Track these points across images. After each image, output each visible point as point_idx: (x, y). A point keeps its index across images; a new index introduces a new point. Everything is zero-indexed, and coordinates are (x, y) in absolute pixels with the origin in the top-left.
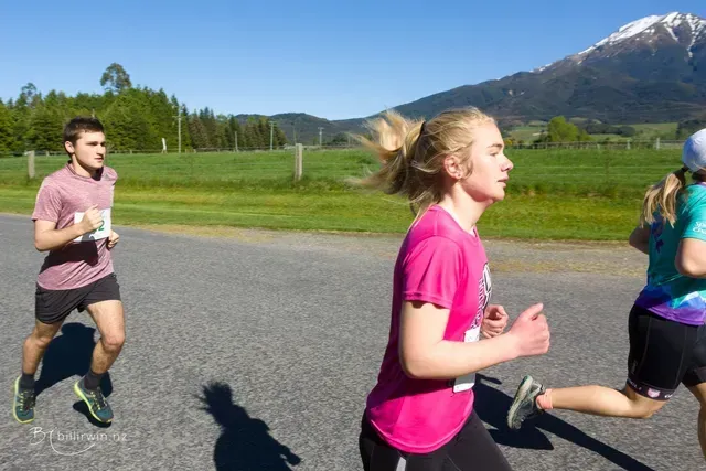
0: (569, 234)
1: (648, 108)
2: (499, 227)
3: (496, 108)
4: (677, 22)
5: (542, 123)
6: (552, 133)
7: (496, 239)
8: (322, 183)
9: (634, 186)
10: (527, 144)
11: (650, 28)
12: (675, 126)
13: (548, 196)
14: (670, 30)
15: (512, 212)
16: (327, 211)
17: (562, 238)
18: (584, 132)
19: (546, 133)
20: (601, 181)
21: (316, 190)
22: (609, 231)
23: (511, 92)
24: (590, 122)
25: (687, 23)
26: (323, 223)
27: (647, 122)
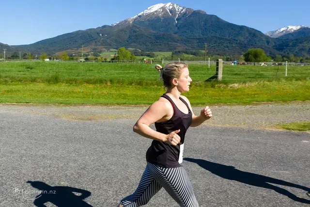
0: (124, 102)
1: (160, 45)
2: (94, 100)
3: (94, 42)
4: (171, 7)
5: (115, 50)
6: (120, 55)
7: (92, 105)
8: (7, 79)
9: (151, 80)
10: (108, 60)
11: (160, 9)
12: (171, 53)
13: (115, 85)
14: (168, 10)
15: (99, 93)
16: (10, 93)
17: (121, 104)
18: (134, 55)
19: (117, 55)
20: (138, 78)
21: (4, 83)
22: (140, 100)
23: (101, 35)
24: (136, 50)
25: (175, 8)
26: (8, 99)
27: (160, 51)
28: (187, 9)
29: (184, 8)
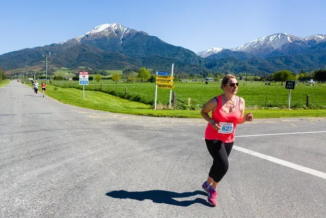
1: (109, 63)
4: (116, 28)
5: (66, 68)
11: (106, 29)
14: (114, 31)
23: (50, 53)
24: (87, 68)
25: (120, 29)
28: (131, 30)
29: (128, 29)
